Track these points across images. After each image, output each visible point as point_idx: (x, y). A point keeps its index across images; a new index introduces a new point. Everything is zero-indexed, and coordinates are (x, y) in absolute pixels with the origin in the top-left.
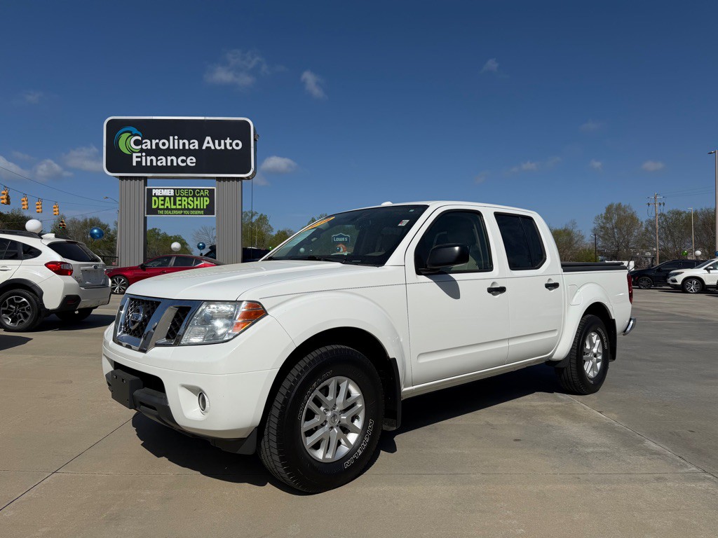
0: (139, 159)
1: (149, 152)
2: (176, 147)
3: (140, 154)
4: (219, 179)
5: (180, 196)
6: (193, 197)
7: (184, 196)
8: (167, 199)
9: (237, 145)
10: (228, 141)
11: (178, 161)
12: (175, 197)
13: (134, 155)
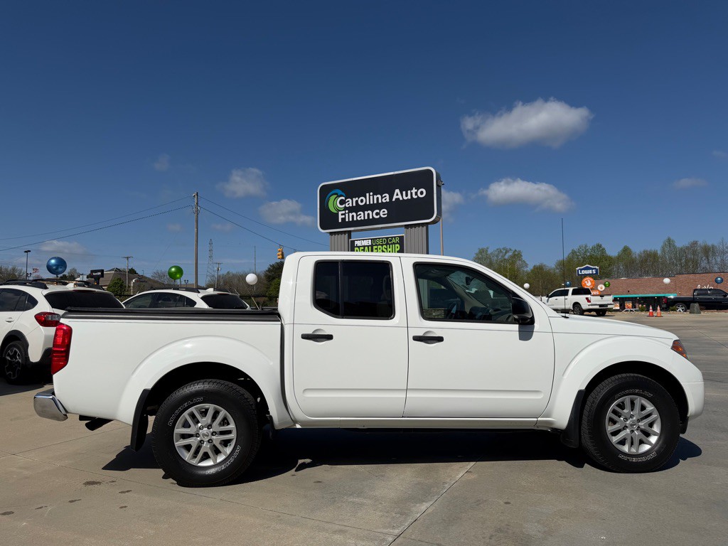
0: (343, 216)
1: (351, 209)
2: (372, 203)
3: (344, 212)
4: (407, 226)
5: (376, 245)
6: (386, 245)
7: (380, 245)
8: (366, 248)
9: (422, 193)
10: (414, 191)
11: (373, 214)
12: (372, 246)
13: (340, 213)
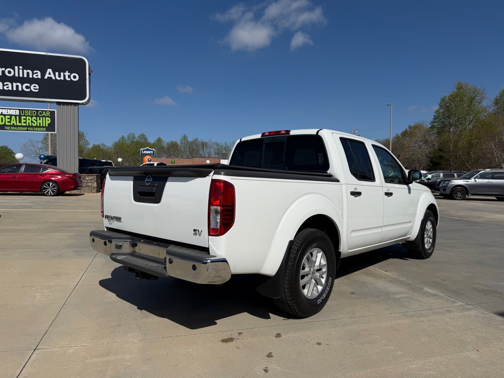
2: (21, 76)
4: (58, 103)
5: (24, 115)
6: (36, 117)
7: (28, 116)
8: (13, 117)
9: (75, 77)
10: (67, 74)
11: (23, 87)
12: (20, 116)
